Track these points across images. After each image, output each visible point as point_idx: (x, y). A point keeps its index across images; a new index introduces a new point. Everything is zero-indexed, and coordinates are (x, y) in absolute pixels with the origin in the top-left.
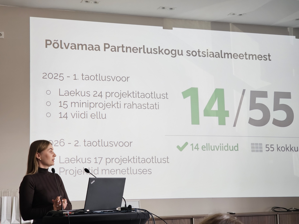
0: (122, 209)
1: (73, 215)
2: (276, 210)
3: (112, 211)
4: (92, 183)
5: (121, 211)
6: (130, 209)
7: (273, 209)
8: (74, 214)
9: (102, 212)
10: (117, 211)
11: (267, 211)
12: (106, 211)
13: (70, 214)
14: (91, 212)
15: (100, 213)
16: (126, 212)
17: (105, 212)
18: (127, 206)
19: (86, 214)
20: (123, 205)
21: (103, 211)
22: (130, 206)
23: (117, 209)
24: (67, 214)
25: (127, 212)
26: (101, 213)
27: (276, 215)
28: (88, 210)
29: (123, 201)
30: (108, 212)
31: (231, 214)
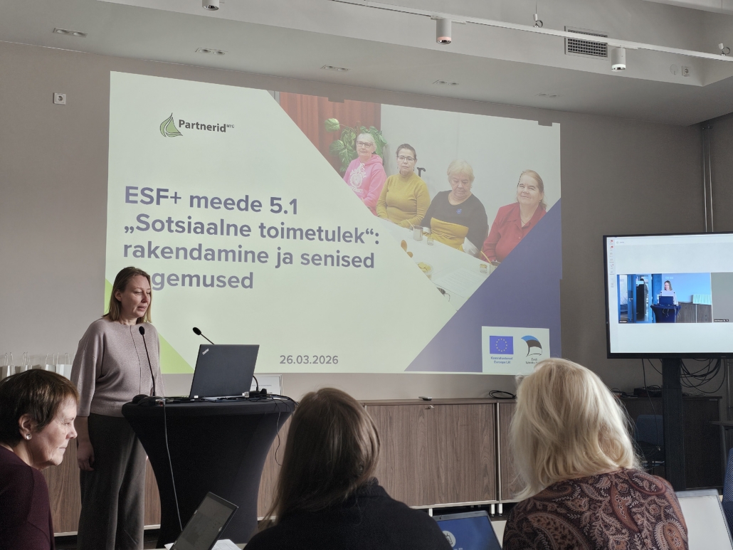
0: (252, 394)
1: (171, 403)
2: (496, 395)
3: (235, 399)
4: (204, 353)
5: (250, 398)
6: (263, 396)
7: (492, 393)
8: (174, 402)
9: (218, 399)
10: (243, 398)
11: (482, 396)
12: (226, 397)
13: (166, 403)
14: (201, 400)
15: (215, 402)
16: (257, 400)
17: (223, 400)
18: (260, 390)
19: (193, 402)
20: (253, 389)
21: (220, 398)
22: (264, 391)
23: (243, 394)
24: (162, 403)
25: (260, 400)
26: (217, 402)
27: (496, 404)
28: (196, 397)
29: (254, 382)
31: (425, 399)
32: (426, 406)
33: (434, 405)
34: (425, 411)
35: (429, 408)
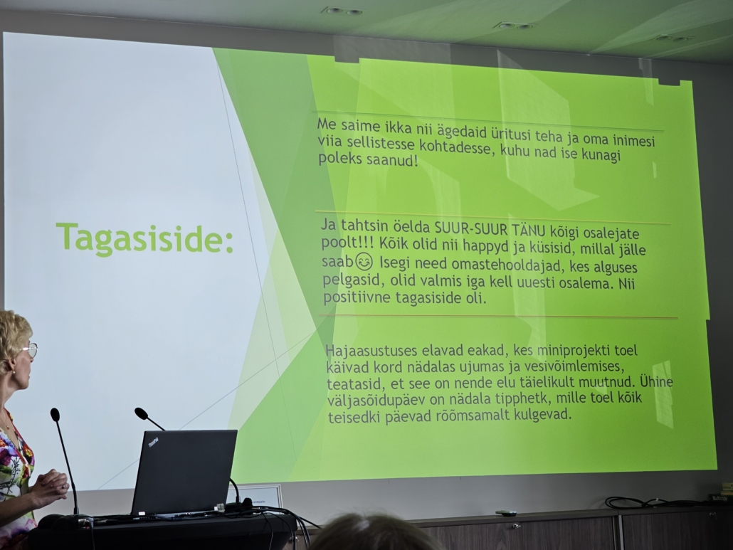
0: (228, 508)
1: (103, 525)
2: (615, 504)
3: (203, 515)
4: (151, 444)
5: (226, 514)
6: (247, 509)
7: (609, 500)
8: (108, 524)
9: (177, 516)
10: (216, 513)
11: (594, 507)
12: (188, 515)
13: (95, 524)
14: (150, 517)
15: (172, 520)
16: (236, 516)
17: (185, 518)
18: (242, 501)
19: (137, 521)
20: (231, 499)
21: (179, 514)
22: (248, 501)
23: (216, 509)
24: (88, 524)
25: (241, 515)
26: (175, 521)
27: (616, 517)
28: (142, 514)
29: (231, 488)
30: (193, 516)
31: (506, 515)
32: (508, 525)
33: (520, 523)
34: (507, 533)
35: (513, 528)
